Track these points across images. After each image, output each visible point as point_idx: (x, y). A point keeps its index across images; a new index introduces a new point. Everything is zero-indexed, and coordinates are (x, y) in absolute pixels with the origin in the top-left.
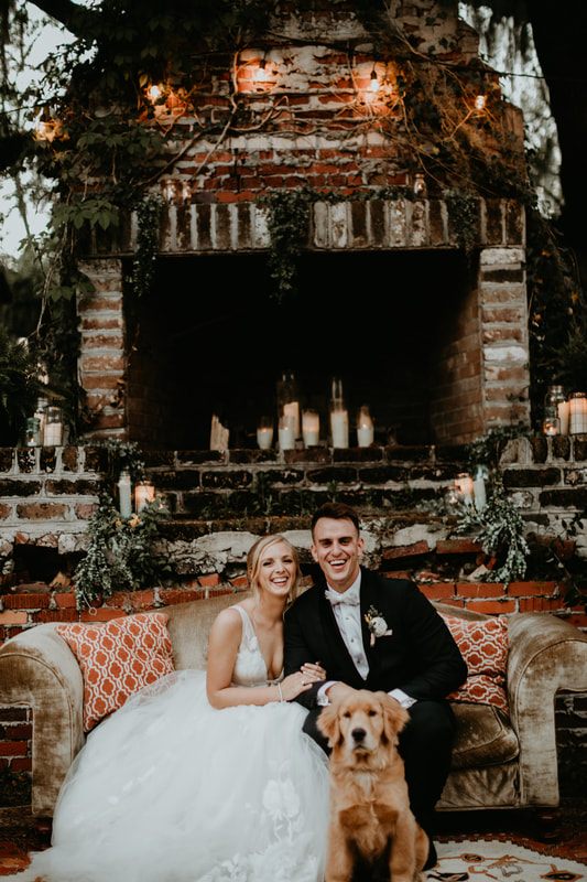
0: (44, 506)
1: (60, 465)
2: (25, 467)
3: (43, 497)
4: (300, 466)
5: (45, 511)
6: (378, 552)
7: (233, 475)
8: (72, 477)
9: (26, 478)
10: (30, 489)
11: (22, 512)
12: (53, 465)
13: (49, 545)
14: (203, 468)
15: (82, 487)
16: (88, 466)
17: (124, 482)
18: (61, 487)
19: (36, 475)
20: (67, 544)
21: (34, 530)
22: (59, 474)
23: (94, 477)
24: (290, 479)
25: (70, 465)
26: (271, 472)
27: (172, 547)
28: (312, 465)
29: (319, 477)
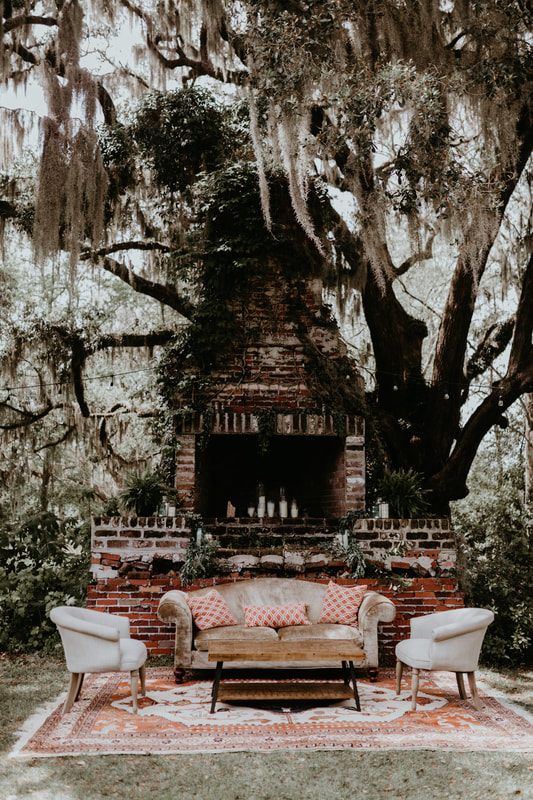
0: (167, 542)
1: (174, 525)
2: (160, 526)
3: (167, 538)
4: (269, 526)
5: (167, 544)
6: (304, 565)
7: (240, 529)
8: (180, 531)
9: (160, 530)
10: (162, 535)
11: (158, 544)
12: (172, 525)
13: (168, 559)
14: (228, 526)
15: (183, 535)
16: (186, 526)
17: (199, 532)
18: (174, 534)
19: (164, 529)
20: (176, 559)
21: (163, 552)
22: (174, 529)
23: (188, 530)
24: (265, 531)
25: (179, 525)
26: (256, 529)
27: (220, 561)
28: (274, 526)
29: (276, 531)
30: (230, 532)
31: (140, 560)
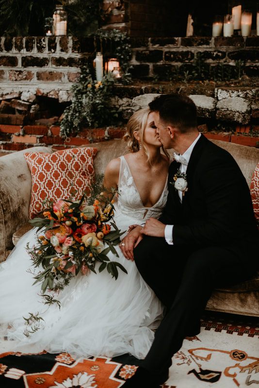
0: (51, 73)
1: (58, 48)
2: (40, 49)
3: (50, 68)
4: (224, 49)
5: (51, 76)
6: (247, 112)
7: (182, 53)
8: (66, 56)
9: (41, 56)
10: (41, 63)
11: (39, 76)
12: (55, 48)
13: (53, 97)
14: (165, 49)
15: (71, 62)
16: (74, 49)
18: (59, 62)
19: (45, 54)
20: (63, 97)
21: (47, 88)
22: (58, 54)
23: (77, 56)
24: (217, 57)
25: (64, 49)
26: (206, 52)
27: (121, 102)
28: (231, 48)
29: (233, 56)
30: (168, 58)
31: (19, 98)
